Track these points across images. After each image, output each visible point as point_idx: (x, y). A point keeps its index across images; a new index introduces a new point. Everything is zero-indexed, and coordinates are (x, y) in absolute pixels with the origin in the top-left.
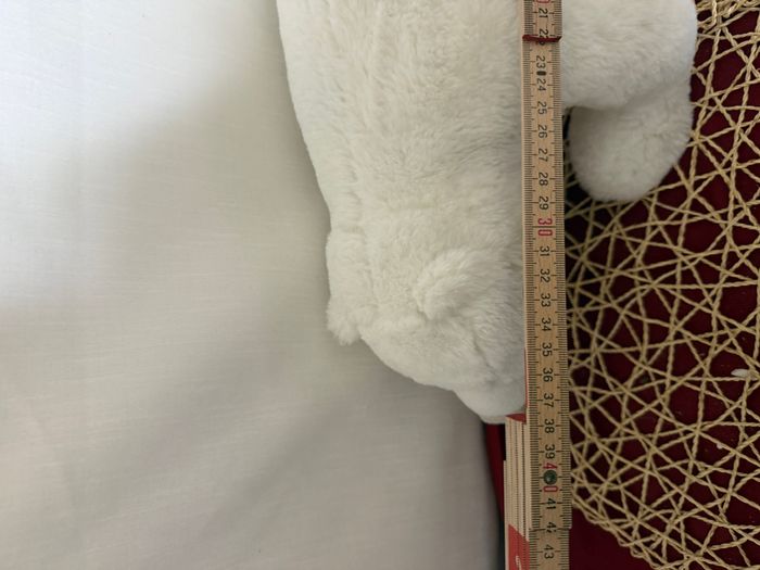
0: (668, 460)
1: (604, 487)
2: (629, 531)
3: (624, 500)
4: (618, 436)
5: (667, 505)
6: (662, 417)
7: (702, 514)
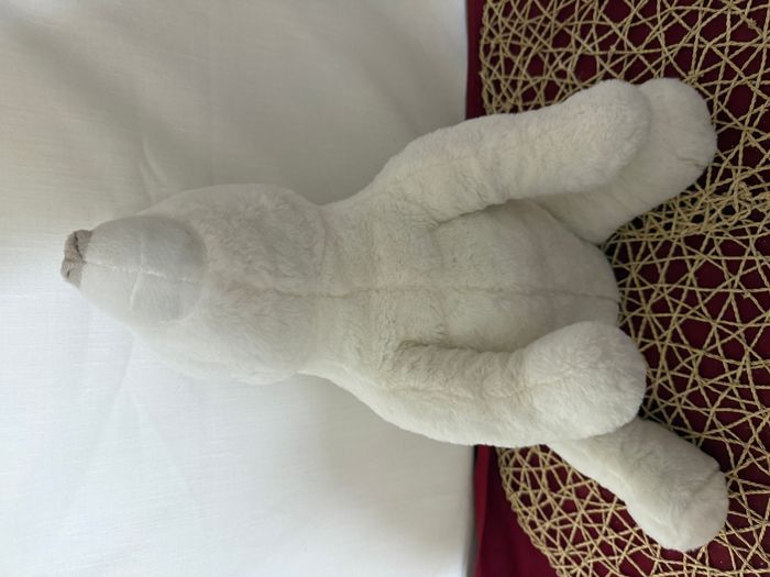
0: (590, 520)
2: (558, 558)
3: (558, 537)
7: (604, 561)
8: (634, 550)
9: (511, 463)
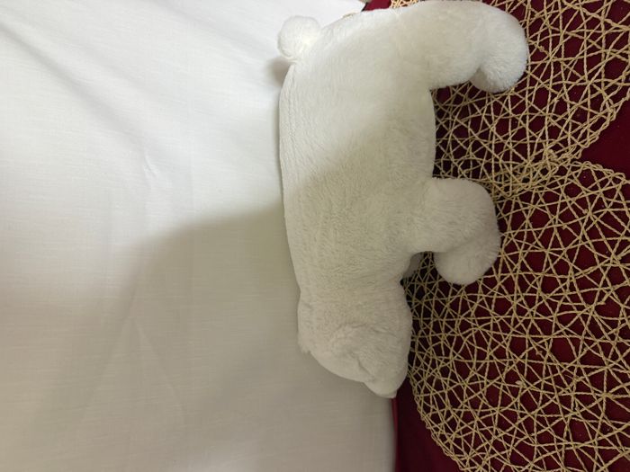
0: (484, 425)
1: (454, 435)
2: (465, 462)
3: (463, 444)
4: (462, 408)
5: (482, 450)
6: (483, 401)
7: (498, 456)
8: (519, 442)
9: (422, 392)
